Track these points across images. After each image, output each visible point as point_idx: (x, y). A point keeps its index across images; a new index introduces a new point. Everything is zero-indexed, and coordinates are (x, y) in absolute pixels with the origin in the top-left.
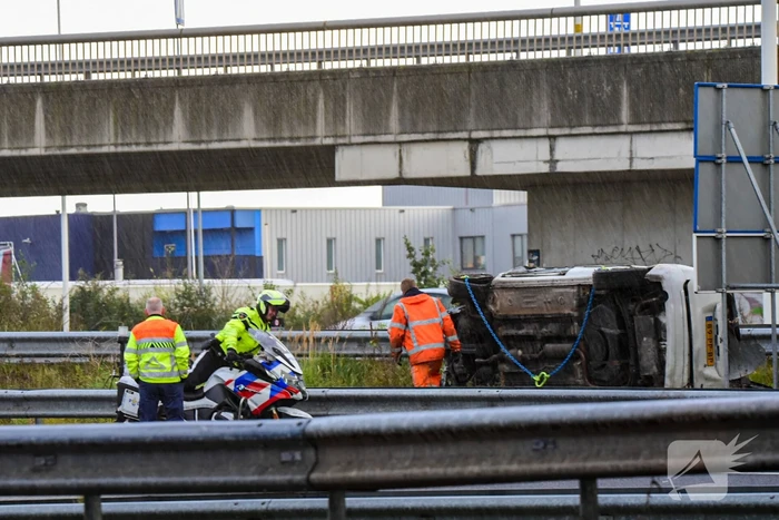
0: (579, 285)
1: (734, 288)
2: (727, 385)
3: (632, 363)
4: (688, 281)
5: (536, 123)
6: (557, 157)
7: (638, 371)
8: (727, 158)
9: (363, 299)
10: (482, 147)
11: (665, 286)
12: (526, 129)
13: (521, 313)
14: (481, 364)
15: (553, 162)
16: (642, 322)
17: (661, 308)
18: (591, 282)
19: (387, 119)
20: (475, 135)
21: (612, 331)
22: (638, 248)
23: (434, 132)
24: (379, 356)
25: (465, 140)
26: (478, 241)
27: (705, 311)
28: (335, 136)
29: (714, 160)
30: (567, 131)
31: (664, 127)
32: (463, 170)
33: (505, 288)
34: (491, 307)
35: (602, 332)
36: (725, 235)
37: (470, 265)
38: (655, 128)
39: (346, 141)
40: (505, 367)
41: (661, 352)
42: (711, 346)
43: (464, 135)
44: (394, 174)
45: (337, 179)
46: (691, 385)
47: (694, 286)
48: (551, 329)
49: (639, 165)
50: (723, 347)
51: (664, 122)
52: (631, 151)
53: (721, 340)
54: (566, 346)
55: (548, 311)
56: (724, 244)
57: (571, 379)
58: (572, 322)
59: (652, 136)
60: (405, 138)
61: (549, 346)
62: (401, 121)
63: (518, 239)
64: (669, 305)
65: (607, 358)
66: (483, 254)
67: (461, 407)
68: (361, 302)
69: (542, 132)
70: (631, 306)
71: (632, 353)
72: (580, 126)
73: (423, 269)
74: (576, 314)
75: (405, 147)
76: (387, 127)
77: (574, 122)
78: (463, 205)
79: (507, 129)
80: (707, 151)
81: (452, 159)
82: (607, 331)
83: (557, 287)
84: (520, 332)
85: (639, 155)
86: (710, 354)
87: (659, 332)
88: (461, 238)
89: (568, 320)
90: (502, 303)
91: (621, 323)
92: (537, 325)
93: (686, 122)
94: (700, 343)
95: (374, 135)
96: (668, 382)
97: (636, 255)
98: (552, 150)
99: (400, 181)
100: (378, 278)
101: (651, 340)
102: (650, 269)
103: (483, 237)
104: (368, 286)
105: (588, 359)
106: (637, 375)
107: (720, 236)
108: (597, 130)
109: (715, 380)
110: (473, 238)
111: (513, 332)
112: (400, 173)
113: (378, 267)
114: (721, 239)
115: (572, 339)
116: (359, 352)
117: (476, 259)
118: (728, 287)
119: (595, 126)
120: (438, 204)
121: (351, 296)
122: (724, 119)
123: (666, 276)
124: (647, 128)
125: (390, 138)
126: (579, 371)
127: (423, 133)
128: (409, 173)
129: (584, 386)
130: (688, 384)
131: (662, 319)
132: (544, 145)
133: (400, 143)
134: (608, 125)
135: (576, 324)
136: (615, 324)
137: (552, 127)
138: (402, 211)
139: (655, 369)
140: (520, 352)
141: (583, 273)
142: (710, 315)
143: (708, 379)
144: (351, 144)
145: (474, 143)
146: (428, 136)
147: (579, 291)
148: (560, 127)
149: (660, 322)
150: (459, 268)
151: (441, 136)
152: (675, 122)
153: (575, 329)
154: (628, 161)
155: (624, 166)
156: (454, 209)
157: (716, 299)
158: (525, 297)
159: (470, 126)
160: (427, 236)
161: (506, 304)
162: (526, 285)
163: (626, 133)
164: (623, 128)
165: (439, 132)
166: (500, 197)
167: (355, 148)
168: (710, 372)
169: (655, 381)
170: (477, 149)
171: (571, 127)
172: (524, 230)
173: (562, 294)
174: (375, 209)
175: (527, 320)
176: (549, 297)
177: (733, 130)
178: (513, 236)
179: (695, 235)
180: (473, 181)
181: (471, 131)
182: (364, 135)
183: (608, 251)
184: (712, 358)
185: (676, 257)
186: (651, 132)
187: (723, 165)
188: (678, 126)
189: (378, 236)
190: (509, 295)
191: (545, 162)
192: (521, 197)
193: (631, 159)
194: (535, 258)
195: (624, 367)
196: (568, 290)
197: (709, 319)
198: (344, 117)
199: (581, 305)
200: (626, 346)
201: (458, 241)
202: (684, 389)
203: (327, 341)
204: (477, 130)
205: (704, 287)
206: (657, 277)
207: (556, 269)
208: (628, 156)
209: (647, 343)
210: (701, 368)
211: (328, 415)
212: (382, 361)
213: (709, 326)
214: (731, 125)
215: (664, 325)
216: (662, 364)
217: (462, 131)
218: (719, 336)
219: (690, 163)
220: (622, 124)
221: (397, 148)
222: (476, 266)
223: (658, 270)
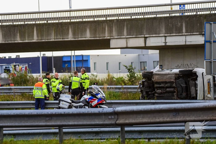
0: (175, 74)
1: (215, 74)
2: (213, 99)
3: (189, 93)
4: (203, 73)
5: (161, 33)
6: (167, 41)
7: (190, 95)
8: (213, 41)
9: (116, 78)
10: (148, 39)
11: (197, 74)
12: (159, 34)
13: (161, 81)
14: (150, 94)
15: (166, 43)
16: (191, 82)
17: (196, 79)
18: (178, 73)
19: (123, 32)
20: (146, 36)
21: (184, 85)
22: (187, 64)
23: (135, 35)
24: (124, 92)
25: (143, 37)
26: (145, 63)
27: (207, 80)
28: (110, 37)
29: (210, 42)
30: (169, 35)
31: (194, 34)
32: (143, 45)
33: (156, 74)
34: (153, 79)
35: (181, 86)
36: (213, 61)
37: (143, 69)
38: (192, 34)
39: (113, 38)
40: (156, 95)
41: (196, 91)
42: (209, 89)
43: (143, 36)
44: (125, 46)
45: (111, 47)
46: (204, 99)
47: (205, 74)
48: (168, 85)
49: (188, 43)
50: (212, 89)
51: (193, 32)
52: (186, 40)
53: (212, 88)
54: (172, 89)
55: (167, 80)
56: (212, 63)
57: (173, 98)
58: (174, 83)
59: (191, 36)
60: (128, 37)
61: (168, 89)
62: (127, 32)
63: (155, 62)
64: (198, 79)
65: (182, 92)
66: (146, 66)
67: (145, 105)
68: (116, 79)
69: (163, 35)
70: (189, 79)
71: (189, 91)
72: (173, 33)
73: (131, 70)
74: (174, 81)
75: (128, 39)
76: (123, 34)
77: (171, 32)
78: (141, 54)
79: (154, 34)
80: (208, 39)
81: (140, 42)
83: (170, 74)
84: (160, 86)
85: (188, 41)
86: (209, 91)
87: (196, 86)
88: (141, 62)
89: (172, 83)
90: (155, 79)
91: (186, 83)
92: (164, 84)
93: (200, 32)
94: (206, 88)
95: (120, 36)
96: (198, 99)
97: (187, 66)
98: (165, 39)
99: (127, 48)
100: (120, 72)
101: (194, 87)
102: (193, 70)
103: (146, 62)
104: (117, 74)
105: (178, 93)
106: (190, 97)
107: (211, 61)
108: (177, 34)
109: (210, 98)
110: (144, 62)
111: (158, 86)
112: (127, 46)
113: (120, 70)
114: (211, 62)
115: (174, 87)
116: (119, 91)
117: (144, 67)
118: (213, 74)
119: (176, 33)
120: (134, 54)
121: (113, 77)
122: (212, 31)
123: (197, 71)
124: (190, 34)
125: (124, 37)
126: (175, 95)
127: (132, 35)
128: (129, 46)
129: (177, 99)
130: (203, 99)
131: (197, 82)
132: (164, 38)
133: (127, 38)
134: (180, 33)
135: (175, 83)
136: (184, 84)
137: (165, 34)
138: (126, 55)
139: (195, 95)
140: (160, 91)
141: (176, 71)
142: (209, 81)
143: (209, 97)
144: (114, 39)
145: (146, 38)
146: (134, 36)
147: (175, 75)
148: (168, 34)
149: (196, 83)
150: (140, 70)
151: (137, 36)
152: (197, 32)
153: (174, 85)
154: (185, 42)
155: (184, 44)
156: (139, 55)
157: (210, 77)
158: (161, 77)
159: (145, 33)
160: (132, 62)
161: (157, 78)
162: (161, 74)
163: (184, 35)
164: (183, 34)
165: (137, 35)
166: (150, 52)
167: (115, 39)
168: (209, 96)
169: (195, 98)
170: (146, 40)
171: (170, 34)
172: (158, 60)
173: (171, 76)
174: (119, 55)
175: (163, 82)
176: (168, 76)
177: (214, 34)
178: (154, 62)
179: (205, 61)
180: (146, 48)
181: (145, 35)
182: (118, 36)
183: (180, 65)
184: (209, 92)
185: (197, 67)
186: (191, 35)
187: (212, 43)
188: (198, 33)
189: (119, 62)
190: (157, 76)
191: (164, 43)
192: (158, 51)
193: (186, 42)
194: (161, 67)
195: (187, 94)
196: (172, 75)
197: (208, 82)
198: (112, 32)
199: (176, 79)
200: (187, 89)
201: (140, 63)
202: (202, 100)
203: (110, 88)
204: (146, 35)
205: (207, 74)
206: (195, 71)
207: (169, 70)
208: (185, 41)
209: (193, 89)
210: (206, 94)
211: (112, 107)
212: (124, 93)
213: (208, 84)
214: (214, 33)
215: (197, 84)
216: (197, 94)
217: (142, 35)
218: (211, 87)
219: (203, 43)
220: (183, 33)
221: (126, 39)
222: (144, 69)
223: (196, 70)
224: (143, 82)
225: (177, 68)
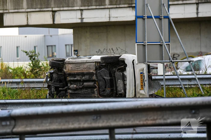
0: (96, 62)
1: (150, 62)
2: (148, 96)
3: (115, 89)
4: (134, 60)
5: (76, 5)
6: (83, 17)
7: (117, 92)
8: (147, 16)
9: (13, 68)
10: (57, 14)
11: (126, 62)
12: (72, 7)
13: (75, 72)
14: (61, 90)
15: (82, 19)
16: (118, 74)
17: (124, 69)
18: (100, 61)
19: (22, 3)
20: (54, 9)
21: (107, 78)
22: (112, 49)
23: (39, 8)
24: (24, 88)
25: (50, 11)
26: (54, 47)
27: (140, 70)
28: (3, 10)
29: (142, 18)
30: (86, 8)
31: (121, 6)
32: (51, 22)
33: (70, 63)
34: (65, 70)
35: (104, 78)
36: (147, 44)
37: (51, 56)
38: (118, 6)
39: (7, 11)
40: (70, 91)
41: (125, 85)
42: (142, 83)
43: (50, 9)
44: (25, 23)
45: (4, 25)
46: (135, 96)
47: (136, 62)
48: (87, 77)
49: (113, 20)
50: (146, 83)
51: (120, 4)
52: (109, 15)
53: (146, 81)
54: (91, 84)
55: (85, 71)
56: (146, 47)
57: (93, 95)
58: (93, 75)
59: (117, 9)
60: (29, 10)
61: (85, 84)
62: (28, 4)
63: (68, 46)
64: (127, 69)
65: (106, 88)
66: (55, 52)
67: (54, 105)
68: (12, 69)
69: (78, 8)
70: (114, 69)
71: (115, 85)
72: (91, 6)
73: (33, 58)
74: (95, 72)
75: (29, 14)
76: (22, 6)
77: (89, 4)
78: (48, 35)
79: (66, 7)
80: (140, 14)
81: (46, 18)
82: (106, 78)
83: (88, 63)
84: (75, 79)
85: (112, 16)
86: (142, 86)
87: (124, 78)
88: (47, 46)
89: (91, 74)
90: (68, 69)
91: (110, 75)
92: (81, 76)
93: (129, 4)
94: (138, 82)
95: (18, 9)
96: (127, 96)
97: (112, 51)
98: (82, 14)
99: (27, 26)
100: (18, 61)
101: (121, 81)
102: (120, 56)
103: (55, 46)
104: (14, 64)
105: (99, 88)
106: (117, 94)
107: (145, 44)
108: (98, 7)
109: (143, 95)
110: (52, 46)
111: (72, 79)
112: (27, 23)
113: (18, 56)
114: (145, 45)
115: (94, 81)
116: (17, 86)
117: (53, 53)
118: (148, 62)
119: (96, 6)
120: (38, 34)
121: (8, 67)
122: (146, 3)
123: (126, 58)
124: (115, 6)
125: (23, 10)
126: (96, 92)
127: (35, 9)
128: (31, 23)
129: (98, 98)
130: (134, 96)
131: (125, 73)
132: (79, 12)
133: (27, 12)
134: (102, 5)
135: (95, 75)
136: (108, 75)
137: (81, 6)
138: (26, 37)
139: (123, 91)
140: (75, 86)
141: (97, 58)
142: (141, 72)
143: (141, 94)
144: (9, 13)
145: (54, 12)
146: (37, 10)
147: (96, 64)
148: (85, 6)
149: (124, 75)
150: (47, 56)
151: (42, 10)
152: (124, 4)
153: (94, 78)
154: (109, 18)
155: (107, 20)
156: (45, 36)
157: (144, 66)
158: (77, 66)
159: (53, 6)
160: (35, 45)
161: (70, 69)
162: (77, 62)
163: (108, 8)
164: (106, 7)
165: (41, 8)
166: (61, 31)
167: (11, 14)
168: (142, 92)
169: (123, 96)
170: (55, 14)
171: (89, 6)
172: (72, 43)
173: (90, 65)
174: (16, 36)
175: (78, 74)
176: (85, 66)
177: (149, 7)
178: (66, 45)
179: (136, 44)
180: (54, 26)
181: (52, 8)
182: (14, 9)
183: (102, 50)
184: (142, 87)
185: (126, 52)
186: (117, 8)
187: (146, 19)
188: (126, 6)
189: (17, 46)
190: (70, 66)
191: (79, 19)
192: (71, 31)
193: (110, 17)
194: (76, 53)
195: (112, 90)
196: (92, 64)
197: (141, 73)
198: (6, 3)
199: (96, 69)
200: (112, 83)
201: (46, 47)
202: (133, 98)
203: (4, 83)
204: (55, 7)
205: (139, 62)
206: (123, 59)
207: (87, 57)
208: (109, 16)
209: (120, 83)
210: (139, 90)
211: (6, 109)
212: (24, 90)
213: (141, 76)
214: (148, 5)
215: (126, 76)
216: (125, 90)
217: (49, 8)
218: (145, 79)
219: (133, 19)
220: (105, 5)
221: (26, 14)
222: (53, 56)
223: (124, 56)
224: (51, 74)
225: (99, 53)
